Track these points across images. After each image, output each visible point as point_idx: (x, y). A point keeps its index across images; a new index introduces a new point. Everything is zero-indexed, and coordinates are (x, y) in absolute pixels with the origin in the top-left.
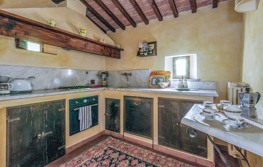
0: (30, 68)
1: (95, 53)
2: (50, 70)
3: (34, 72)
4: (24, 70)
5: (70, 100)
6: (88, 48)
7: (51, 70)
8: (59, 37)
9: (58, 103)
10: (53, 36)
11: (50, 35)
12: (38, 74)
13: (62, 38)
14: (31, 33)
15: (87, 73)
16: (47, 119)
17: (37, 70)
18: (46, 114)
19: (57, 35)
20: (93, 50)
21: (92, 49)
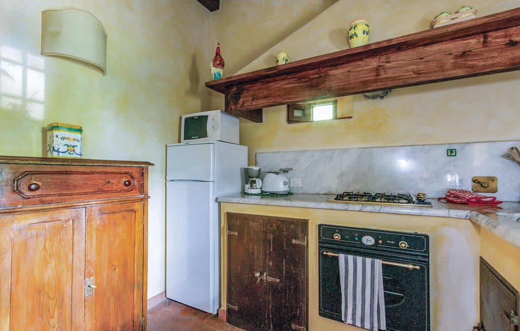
0: (303, 154)
1: (422, 79)
2: (336, 153)
3: (309, 160)
4: (295, 157)
5: (320, 226)
6: (390, 74)
7: (339, 154)
8: (304, 80)
9: (292, 226)
10: (292, 83)
11: (286, 84)
12: (316, 163)
13: (310, 79)
14: (260, 93)
15: (451, 152)
16: (272, 250)
17: (313, 155)
18: (270, 240)
19: (299, 79)
20: (415, 73)
21: (407, 71)
